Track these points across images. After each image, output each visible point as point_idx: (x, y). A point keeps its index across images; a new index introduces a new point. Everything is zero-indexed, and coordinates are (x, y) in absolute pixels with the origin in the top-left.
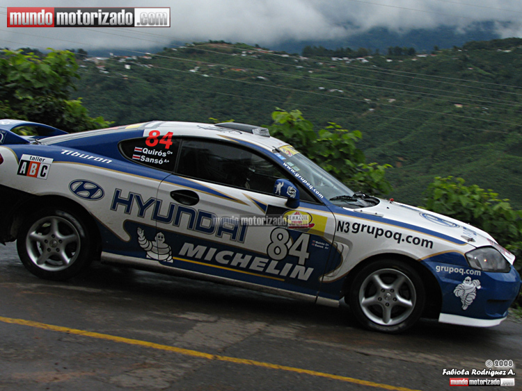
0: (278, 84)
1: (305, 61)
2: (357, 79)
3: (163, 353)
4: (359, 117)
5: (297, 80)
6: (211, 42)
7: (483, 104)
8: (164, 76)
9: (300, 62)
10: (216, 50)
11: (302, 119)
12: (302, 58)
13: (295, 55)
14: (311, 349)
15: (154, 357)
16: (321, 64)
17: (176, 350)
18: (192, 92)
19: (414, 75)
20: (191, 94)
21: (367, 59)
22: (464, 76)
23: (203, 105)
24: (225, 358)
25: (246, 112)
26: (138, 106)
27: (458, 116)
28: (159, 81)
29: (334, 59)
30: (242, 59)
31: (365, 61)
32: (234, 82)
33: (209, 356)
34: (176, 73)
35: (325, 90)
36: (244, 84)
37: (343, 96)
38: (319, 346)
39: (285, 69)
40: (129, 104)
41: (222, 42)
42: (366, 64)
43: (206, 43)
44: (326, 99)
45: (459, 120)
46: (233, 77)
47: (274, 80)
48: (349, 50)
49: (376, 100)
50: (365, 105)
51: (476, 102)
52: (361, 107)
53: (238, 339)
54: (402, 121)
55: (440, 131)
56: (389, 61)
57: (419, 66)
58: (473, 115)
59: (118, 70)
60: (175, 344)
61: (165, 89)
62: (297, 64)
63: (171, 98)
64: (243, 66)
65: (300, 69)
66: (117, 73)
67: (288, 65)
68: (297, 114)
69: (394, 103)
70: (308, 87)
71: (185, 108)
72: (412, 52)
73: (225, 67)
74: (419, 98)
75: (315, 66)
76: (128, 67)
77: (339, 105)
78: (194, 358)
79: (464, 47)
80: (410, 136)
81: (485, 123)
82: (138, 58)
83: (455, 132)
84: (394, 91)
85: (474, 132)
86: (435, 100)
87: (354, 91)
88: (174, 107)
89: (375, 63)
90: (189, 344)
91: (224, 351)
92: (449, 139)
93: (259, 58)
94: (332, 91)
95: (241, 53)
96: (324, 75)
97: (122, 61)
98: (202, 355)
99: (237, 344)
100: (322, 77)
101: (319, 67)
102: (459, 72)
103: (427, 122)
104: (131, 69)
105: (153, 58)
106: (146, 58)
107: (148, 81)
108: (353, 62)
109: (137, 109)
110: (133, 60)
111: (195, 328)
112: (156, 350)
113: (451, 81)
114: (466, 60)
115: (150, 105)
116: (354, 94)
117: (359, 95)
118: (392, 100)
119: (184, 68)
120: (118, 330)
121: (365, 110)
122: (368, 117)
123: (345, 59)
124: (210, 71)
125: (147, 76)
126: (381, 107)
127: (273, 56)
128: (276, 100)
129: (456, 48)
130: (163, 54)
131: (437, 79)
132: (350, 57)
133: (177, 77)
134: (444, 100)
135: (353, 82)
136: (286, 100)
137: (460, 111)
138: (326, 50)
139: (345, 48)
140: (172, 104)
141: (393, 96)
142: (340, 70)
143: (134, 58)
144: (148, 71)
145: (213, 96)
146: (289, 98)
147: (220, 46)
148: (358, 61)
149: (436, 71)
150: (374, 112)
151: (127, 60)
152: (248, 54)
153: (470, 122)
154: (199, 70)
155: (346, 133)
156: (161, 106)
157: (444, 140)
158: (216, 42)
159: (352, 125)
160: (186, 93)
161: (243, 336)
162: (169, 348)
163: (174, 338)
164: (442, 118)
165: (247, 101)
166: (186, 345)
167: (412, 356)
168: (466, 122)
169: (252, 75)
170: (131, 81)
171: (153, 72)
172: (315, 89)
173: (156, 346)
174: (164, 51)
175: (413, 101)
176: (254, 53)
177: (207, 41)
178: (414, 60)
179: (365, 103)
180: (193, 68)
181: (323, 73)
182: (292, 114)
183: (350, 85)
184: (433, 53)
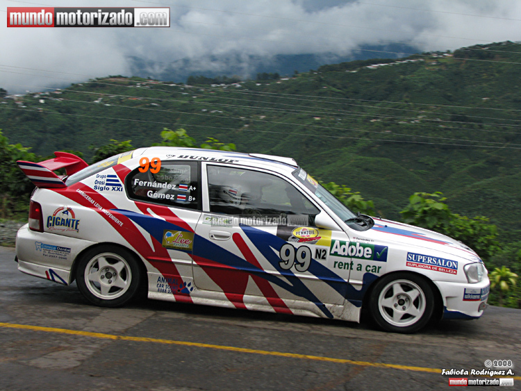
0: (168, 108)
1: (189, 89)
2: (233, 101)
3: (75, 337)
4: (237, 133)
5: (184, 104)
6: (111, 77)
7: (337, 115)
8: (74, 107)
9: (185, 90)
10: (115, 83)
11: (187, 136)
12: (187, 86)
13: (180, 84)
14: (199, 325)
15: (67, 341)
16: (202, 90)
17: (86, 334)
18: (97, 119)
19: (280, 95)
20: (96, 121)
21: (240, 84)
22: (320, 94)
23: (107, 129)
24: (127, 338)
25: (144, 134)
26: (53, 133)
27: (317, 126)
28: (69, 112)
29: (213, 85)
30: (137, 90)
31: (238, 86)
32: (132, 109)
33: (114, 337)
34: (83, 104)
35: (207, 112)
36: (141, 110)
37: (222, 116)
38: (205, 323)
39: (174, 96)
40: (44, 132)
41: (120, 77)
42: (239, 88)
43: (107, 78)
44: (208, 119)
45: (318, 130)
46: (130, 105)
47: (165, 106)
48: (225, 78)
49: (249, 117)
50: (241, 122)
51: (330, 115)
52: (238, 124)
53: (138, 321)
54: (272, 134)
55: (303, 140)
56: (258, 85)
57: (283, 87)
58: (330, 126)
59: (35, 104)
60: (85, 329)
61: (75, 118)
62: (183, 91)
63: (80, 125)
64: (138, 95)
65: (186, 96)
66: (34, 107)
67: (175, 93)
68: (182, 132)
69: (264, 119)
70: (193, 109)
71: (92, 133)
72: (276, 77)
73: (123, 96)
74: (285, 114)
75: (197, 92)
76: (42, 101)
77: (219, 124)
78: (101, 340)
79: (319, 70)
80: (279, 145)
81: (339, 131)
82: (50, 93)
83: (315, 140)
84: (264, 109)
85: (330, 139)
86: (298, 115)
87: (231, 111)
88: (84, 133)
89: (247, 87)
90: (96, 328)
91: (126, 332)
92: (311, 146)
93: (151, 88)
94: (213, 112)
95: (135, 84)
96: (206, 99)
97: (36, 97)
98: (108, 336)
99: (137, 325)
100: (205, 101)
101: (201, 93)
102: (316, 91)
103: (292, 133)
104: (45, 103)
105: (63, 93)
106: (57, 93)
107: (60, 112)
108: (228, 87)
109: (53, 136)
110: (46, 95)
111: (101, 314)
112: (69, 335)
113: (310, 98)
114: (321, 80)
115: (63, 132)
116: (232, 113)
117: (236, 114)
118: (263, 117)
119: (90, 100)
120: (36, 320)
121: (241, 126)
122: (244, 132)
123: (222, 85)
124: (112, 101)
125: (59, 108)
126: (254, 123)
127: (163, 86)
128: (167, 122)
129: (312, 71)
130: (71, 89)
131: (299, 97)
132: (226, 83)
133: (84, 108)
134: (305, 114)
135: (230, 103)
136: (175, 122)
137: (318, 123)
138: (206, 79)
139: (222, 76)
140: (81, 130)
141: (263, 113)
142: (219, 94)
143: (47, 93)
144: (60, 104)
145: (115, 121)
146: (178, 120)
147: (119, 80)
148: (233, 86)
149: (297, 91)
150: (249, 127)
151: (41, 96)
152: (142, 85)
153: (327, 131)
154: (102, 101)
155: (222, 145)
156: (73, 132)
157: (308, 147)
158: (115, 77)
159: (230, 139)
160: (92, 120)
161: (142, 319)
162: (79, 333)
163: (84, 324)
164: (304, 129)
165: (144, 124)
166: (94, 329)
167: (283, 326)
168: (325, 131)
169: (147, 103)
170: (45, 113)
171: (64, 105)
172: (199, 111)
173: (69, 332)
174: (72, 87)
175: (280, 116)
176: (147, 85)
177: (107, 76)
178: (279, 83)
179: (241, 120)
180: (97, 100)
181: (204, 97)
182: (178, 132)
183: (228, 106)
184: (294, 77)
